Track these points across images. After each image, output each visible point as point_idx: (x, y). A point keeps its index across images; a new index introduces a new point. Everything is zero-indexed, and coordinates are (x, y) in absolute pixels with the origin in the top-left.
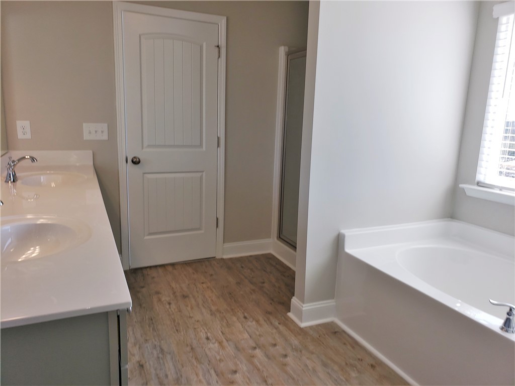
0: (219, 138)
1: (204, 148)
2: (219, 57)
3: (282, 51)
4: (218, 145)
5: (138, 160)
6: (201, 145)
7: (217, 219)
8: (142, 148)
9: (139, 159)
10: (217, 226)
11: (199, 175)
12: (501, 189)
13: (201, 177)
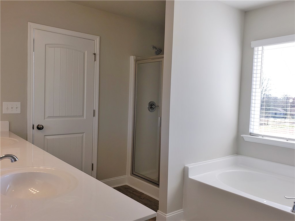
0: (94, 111)
1: (85, 118)
2: (95, 60)
3: (132, 59)
4: (94, 116)
5: (41, 126)
6: (83, 116)
7: (92, 164)
8: (44, 119)
9: (43, 126)
10: (92, 170)
11: (81, 135)
12: (263, 136)
13: (82, 137)
